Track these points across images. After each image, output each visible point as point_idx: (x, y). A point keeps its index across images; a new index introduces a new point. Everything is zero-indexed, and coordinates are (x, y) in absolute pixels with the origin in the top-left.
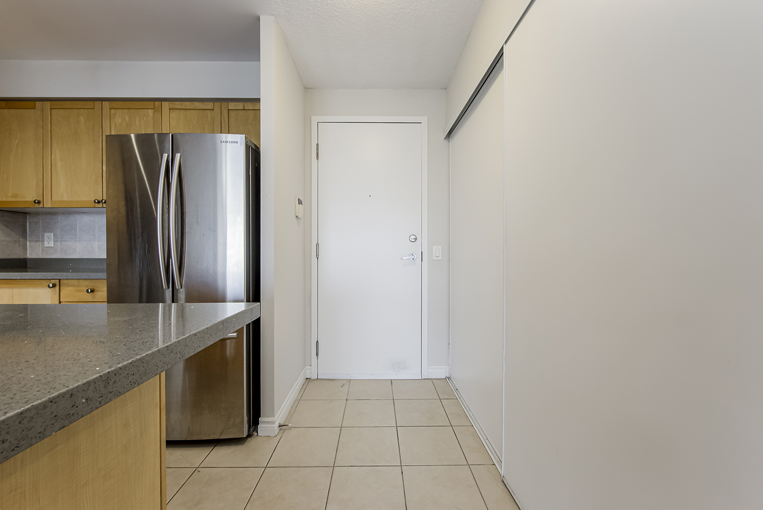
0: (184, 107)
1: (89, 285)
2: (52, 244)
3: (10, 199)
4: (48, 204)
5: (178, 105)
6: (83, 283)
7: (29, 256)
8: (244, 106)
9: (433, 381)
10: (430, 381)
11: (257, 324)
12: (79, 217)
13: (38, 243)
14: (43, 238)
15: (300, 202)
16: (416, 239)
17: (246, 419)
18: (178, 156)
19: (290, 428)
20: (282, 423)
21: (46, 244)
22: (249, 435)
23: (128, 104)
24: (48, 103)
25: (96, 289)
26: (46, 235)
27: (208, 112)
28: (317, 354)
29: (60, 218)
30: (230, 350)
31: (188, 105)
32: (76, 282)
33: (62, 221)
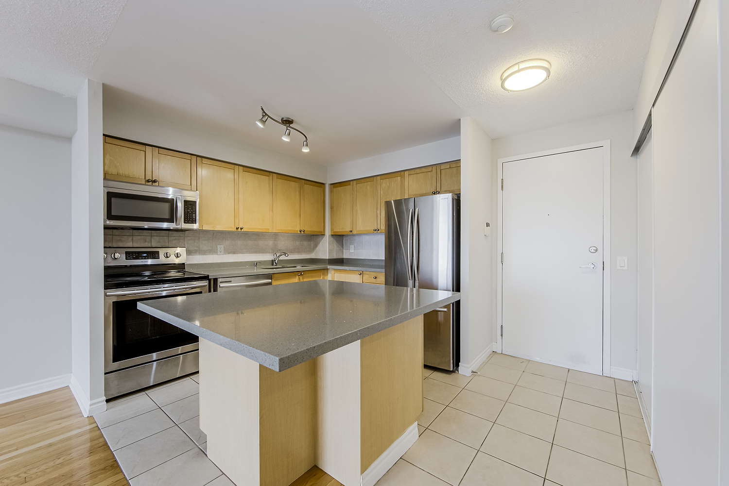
0: (416, 173)
1: (373, 275)
2: (353, 251)
3: (341, 230)
4: (354, 232)
5: (413, 172)
6: (372, 273)
7: (344, 257)
8: (450, 166)
9: (616, 380)
10: (613, 380)
11: (458, 303)
12: (364, 236)
13: (347, 251)
14: (350, 248)
15: (488, 225)
16: (596, 250)
17: (452, 361)
18: (417, 209)
19: (479, 375)
20: (474, 371)
21: (351, 251)
22: (453, 372)
23: (388, 176)
24: (355, 181)
25: (377, 277)
26: (351, 246)
27: (429, 173)
28: (502, 335)
29: (356, 237)
30: (441, 318)
31: (418, 171)
32: (369, 273)
33: (357, 239)
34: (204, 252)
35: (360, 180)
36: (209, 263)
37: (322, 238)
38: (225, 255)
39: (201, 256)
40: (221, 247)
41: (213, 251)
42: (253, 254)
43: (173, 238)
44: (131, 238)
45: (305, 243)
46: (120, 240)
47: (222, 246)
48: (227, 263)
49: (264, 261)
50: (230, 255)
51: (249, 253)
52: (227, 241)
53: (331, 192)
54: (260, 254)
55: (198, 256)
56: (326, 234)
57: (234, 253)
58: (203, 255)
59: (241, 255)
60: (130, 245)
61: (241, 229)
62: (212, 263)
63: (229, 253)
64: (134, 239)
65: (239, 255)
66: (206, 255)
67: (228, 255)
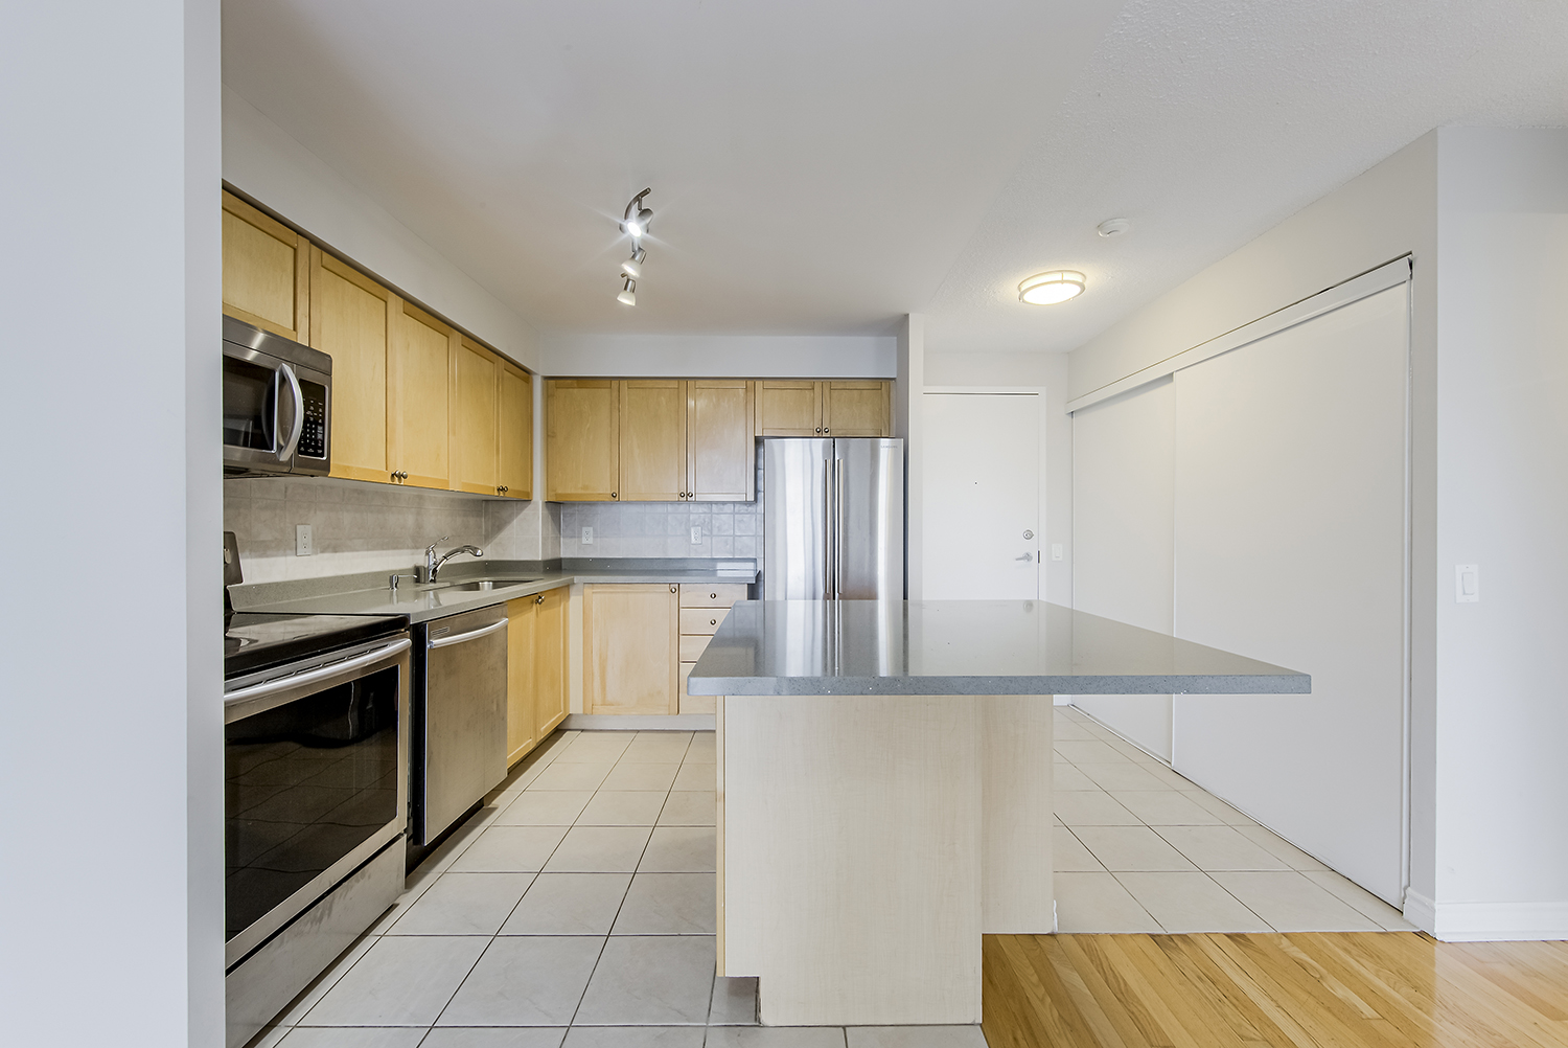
1: (710, 590)
2: (591, 541)
3: (580, 491)
4: (622, 498)
6: (704, 587)
7: (562, 556)
13: (573, 540)
14: (580, 533)
16: (1032, 536)
21: (584, 541)
25: (718, 594)
26: (584, 529)
27: (806, 392)
29: (600, 509)
34: (263, 549)
35: (640, 381)
36: (277, 584)
37: (522, 509)
38: (314, 557)
40: (305, 533)
41: (284, 545)
42: (375, 552)
47: (309, 528)
50: (326, 555)
51: (368, 550)
52: (318, 512)
53: (548, 397)
54: (390, 552)
56: (534, 499)
57: (335, 550)
58: (261, 556)
61: (402, 477)
65: (346, 554)
66: (267, 556)
67: (320, 555)
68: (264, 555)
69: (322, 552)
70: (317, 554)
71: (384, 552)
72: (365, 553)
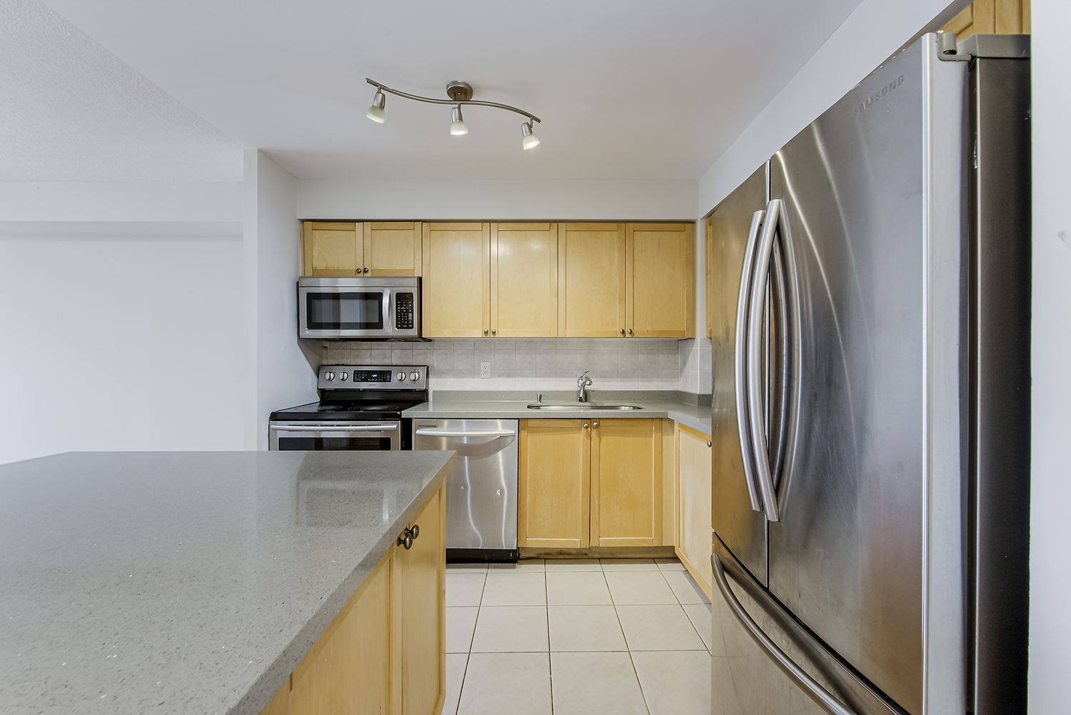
34: (460, 374)
36: (467, 392)
37: (690, 347)
38: (493, 379)
39: (455, 379)
40: (485, 366)
41: (473, 372)
42: (542, 379)
43: (418, 351)
44: (369, 352)
45: (661, 358)
46: (358, 356)
47: (488, 364)
48: (495, 392)
49: (564, 391)
50: (502, 379)
52: (496, 355)
54: (558, 379)
55: (452, 379)
56: (697, 337)
57: (509, 377)
58: (459, 377)
59: (521, 379)
60: (367, 361)
61: (494, 333)
62: (471, 392)
63: (500, 376)
64: (373, 353)
65: (517, 379)
66: (463, 378)
67: (497, 379)
68: (461, 376)
69: (499, 377)
70: (495, 377)
71: (552, 379)
72: (534, 379)
